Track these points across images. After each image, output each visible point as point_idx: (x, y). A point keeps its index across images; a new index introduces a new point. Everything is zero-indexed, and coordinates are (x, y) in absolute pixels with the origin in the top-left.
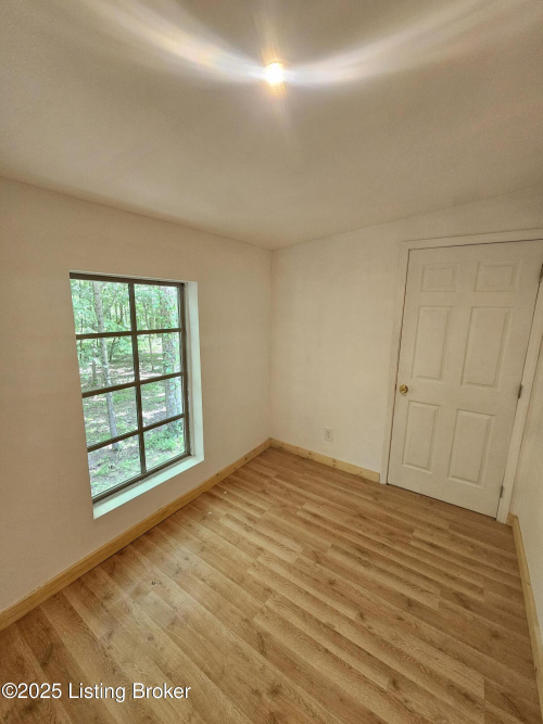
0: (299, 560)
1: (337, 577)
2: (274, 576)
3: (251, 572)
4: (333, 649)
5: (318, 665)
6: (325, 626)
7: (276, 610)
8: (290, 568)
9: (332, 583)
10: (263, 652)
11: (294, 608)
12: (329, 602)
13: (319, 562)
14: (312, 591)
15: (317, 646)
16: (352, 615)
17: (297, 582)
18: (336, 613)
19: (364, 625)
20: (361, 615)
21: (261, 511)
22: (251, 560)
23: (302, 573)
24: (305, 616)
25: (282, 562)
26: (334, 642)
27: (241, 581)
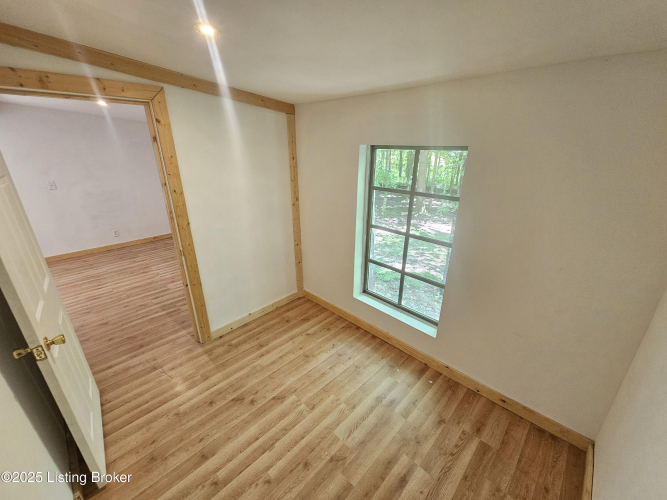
0: (336, 439)
1: (311, 474)
2: (325, 414)
3: (332, 397)
4: (256, 445)
5: (253, 430)
6: (273, 444)
7: (296, 411)
8: (330, 429)
9: (306, 465)
10: (274, 398)
11: (293, 424)
12: (289, 456)
13: (332, 459)
14: (303, 443)
15: (262, 433)
16: (272, 473)
17: (314, 433)
18: (278, 459)
19: (260, 481)
20: (268, 482)
21: (406, 414)
22: (343, 398)
23: (323, 438)
24: (285, 430)
25: (337, 423)
26: (260, 447)
27: (326, 390)
